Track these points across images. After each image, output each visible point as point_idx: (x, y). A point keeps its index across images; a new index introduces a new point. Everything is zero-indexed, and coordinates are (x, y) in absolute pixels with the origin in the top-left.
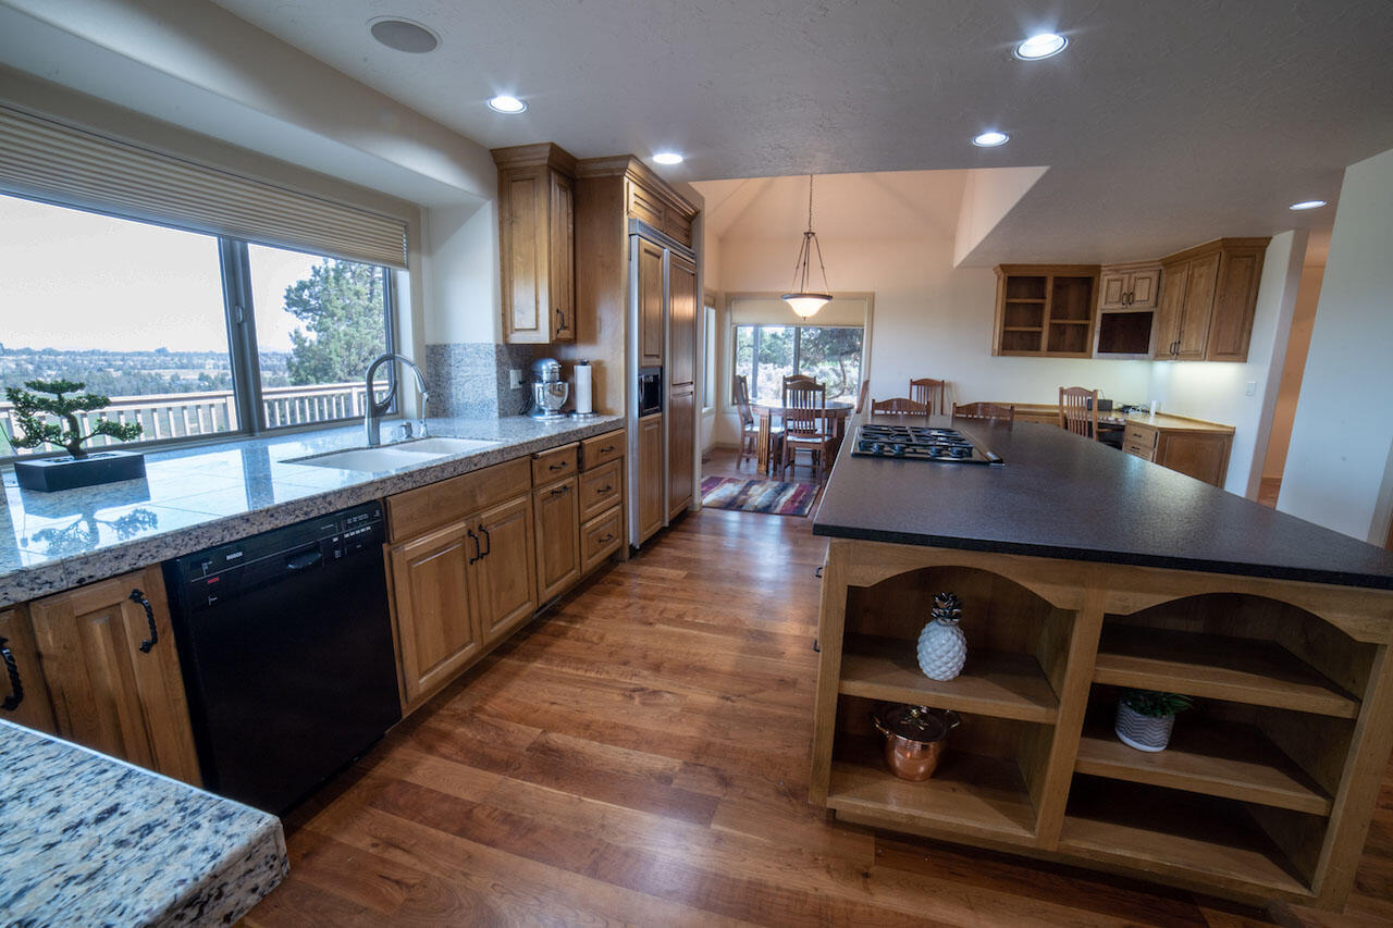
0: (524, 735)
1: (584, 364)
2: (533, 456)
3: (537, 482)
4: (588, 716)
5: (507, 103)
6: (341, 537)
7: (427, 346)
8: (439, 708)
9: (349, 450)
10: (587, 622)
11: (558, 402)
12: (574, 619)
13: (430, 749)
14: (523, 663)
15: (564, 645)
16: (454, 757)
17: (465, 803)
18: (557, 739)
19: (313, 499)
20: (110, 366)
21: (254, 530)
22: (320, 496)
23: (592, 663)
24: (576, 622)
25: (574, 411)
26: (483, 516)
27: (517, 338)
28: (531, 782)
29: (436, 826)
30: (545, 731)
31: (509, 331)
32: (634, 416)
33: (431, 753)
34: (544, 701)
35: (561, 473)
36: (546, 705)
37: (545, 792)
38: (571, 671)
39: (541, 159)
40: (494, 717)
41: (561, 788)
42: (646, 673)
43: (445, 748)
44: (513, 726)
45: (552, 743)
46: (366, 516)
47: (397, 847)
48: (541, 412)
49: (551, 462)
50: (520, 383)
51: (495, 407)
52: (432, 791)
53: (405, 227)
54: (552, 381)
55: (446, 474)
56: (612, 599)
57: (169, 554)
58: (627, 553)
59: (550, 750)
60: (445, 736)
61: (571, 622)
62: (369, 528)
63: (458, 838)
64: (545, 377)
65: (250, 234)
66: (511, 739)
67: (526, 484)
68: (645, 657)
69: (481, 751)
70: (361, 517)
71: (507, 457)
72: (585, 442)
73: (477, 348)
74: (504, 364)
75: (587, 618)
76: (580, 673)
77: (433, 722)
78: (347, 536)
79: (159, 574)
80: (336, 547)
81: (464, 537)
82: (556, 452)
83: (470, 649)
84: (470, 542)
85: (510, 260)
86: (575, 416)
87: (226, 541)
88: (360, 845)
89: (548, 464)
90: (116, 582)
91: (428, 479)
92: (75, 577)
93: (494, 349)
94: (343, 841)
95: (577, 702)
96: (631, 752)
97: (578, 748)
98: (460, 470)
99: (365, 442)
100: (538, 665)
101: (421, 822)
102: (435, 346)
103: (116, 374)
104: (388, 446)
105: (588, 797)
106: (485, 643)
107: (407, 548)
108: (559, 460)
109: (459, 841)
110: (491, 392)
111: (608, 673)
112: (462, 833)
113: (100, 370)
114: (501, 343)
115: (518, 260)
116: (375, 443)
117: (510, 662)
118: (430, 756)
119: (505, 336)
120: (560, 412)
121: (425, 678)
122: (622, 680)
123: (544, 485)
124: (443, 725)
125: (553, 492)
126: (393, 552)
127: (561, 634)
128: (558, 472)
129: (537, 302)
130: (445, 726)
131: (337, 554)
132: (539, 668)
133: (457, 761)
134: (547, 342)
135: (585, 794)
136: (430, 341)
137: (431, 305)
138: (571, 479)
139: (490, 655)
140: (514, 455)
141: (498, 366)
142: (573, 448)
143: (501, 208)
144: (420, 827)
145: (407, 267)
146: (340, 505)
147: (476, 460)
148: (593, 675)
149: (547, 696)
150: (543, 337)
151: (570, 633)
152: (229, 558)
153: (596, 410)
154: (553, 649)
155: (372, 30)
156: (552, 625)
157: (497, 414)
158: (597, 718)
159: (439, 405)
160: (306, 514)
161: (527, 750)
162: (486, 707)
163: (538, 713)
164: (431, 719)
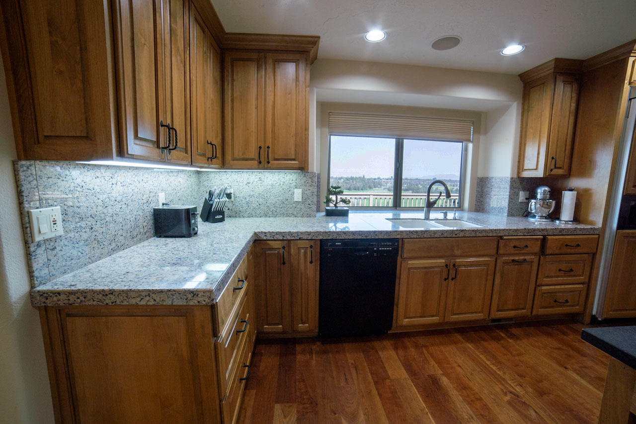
0: (434, 369)
1: (571, 190)
2: (501, 237)
3: (501, 252)
4: (471, 384)
5: (513, 49)
6: (378, 249)
7: (478, 178)
8: (413, 337)
9: (415, 219)
10: (518, 342)
11: (545, 212)
12: (512, 336)
13: (396, 348)
14: (464, 341)
15: (492, 346)
16: (400, 357)
17: (388, 375)
18: (445, 381)
19: (370, 232)
20: (420, 184)
21: (347, 237)
22: (373, 231)
23: (500, 363)
24: (511, 338)
25: (558, 219)
26: (457, 260)
27: (526, 174)
28: (416, 388)
29: (372, 374)
30: (443, 374)
31: (521, 171)
32: (611, 228)
33: (394, 350)
34: (456, 362)
35: (523, 252)
36: (455, 365)
37: (417, 397)
38: (484, 359)
39: (550, 69)
40: (429, 353)
41: (425, 401)
42: (530, 390)
43: (401, 352)
44: (432, 362)
45: (441, 382)
46: (391, 244)
47: (356, 370)
48: (534, 217)
49: (516, 244)
50: (526, 199)
51: (506, 210)
52: (382, 361)
53: (473, 123)
54: (543, 199)
55: (436, 236)
56: (549, 339)
57: (321, 237)
58: (587, 320)
59: (437, 383)
60: (405, 348)
61: (509, 337)
62: (391, 249)
63: (373, 383)
64: (539, 196)
65: (405, 136)
66: (426, 366)
67: (493, 251)
68: (540, 381)
69: (411, 362)
70: (388, 244)
71: (478, 234)
72: (549, 237)
73: (501, 179)
74: (516, 188)
75: (521, 340)
76: (488, 363)
77: (406, 340)
78: (380, 249)
79: (319, 243)
80: (375, 251)
81: (443, 266)
82: (519, 239)
83: (435, 319)
84: (445, 270)
85: (526, 132)
86: (558, 222)
87: (337, 238)
88: (349, 360)
89: (512, 244)
90: (307, 241)
91: (425, 236)
92: (299, 237)
93: (509, 180)
94: (347, 355)
95: (472, 374)
96: (474, 417)
97: (450, 393)
98: (445, 235)
99: (423, 217)
100: (470, 346)
101: (369, 368)
102: (482, 178)
103: (420, 187)
104: (432, 220)
105: (431, 415)
106: (446, 321)
107: (409, 262)
108: (523, 244)
109: (372, 384)
110: (505, 203)
111: (505, 373)
112: (376, 383)
113: (417, 185)
114: (515, 176)
115: (530, 131)
116: (427, 218)
117: (459, 337)
118: (393, 351)
119: (519, 173)
120: (546, 218)
121: (407, 320)
122: (509, 382)
123: (504, 255)
124: (409, 343)
125: (513, 261)
126: (403, 262)
127: (498, 339)
128: (520, 250)
129: (538, 154)
130: (408, 344)
131: (375, 254)
132: (469, 348)
133: (399, 359)
134: (542, 176)
135: (432, 414)
136: (480, 175)
137: (482, 158)
138: (533, 257)
139: (452, 329)
140: (484, 234)
141: (511, 189)
142: (539, 238)
143: (523, 104)
144: (368, 370)
145: (472, 142)
146: (380, 237)
147: (456, 233)
148: (494, 368)
149: (460, 361)
150: (540, 173)
151: (502, 342)
152: (336, 244)
153: (576, 219)
154: (486, 344)
155: (432, 46)
156: (497, 333)
157: (506, 214)
158: (475, 388)
159: (480, 205)
160: (366, 236)
161: (428, 376)
162: (430, 348)
163: (448, 365)
164: (406, 339)
